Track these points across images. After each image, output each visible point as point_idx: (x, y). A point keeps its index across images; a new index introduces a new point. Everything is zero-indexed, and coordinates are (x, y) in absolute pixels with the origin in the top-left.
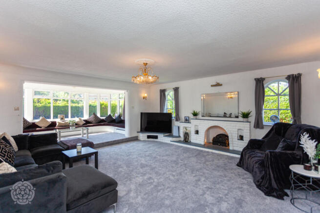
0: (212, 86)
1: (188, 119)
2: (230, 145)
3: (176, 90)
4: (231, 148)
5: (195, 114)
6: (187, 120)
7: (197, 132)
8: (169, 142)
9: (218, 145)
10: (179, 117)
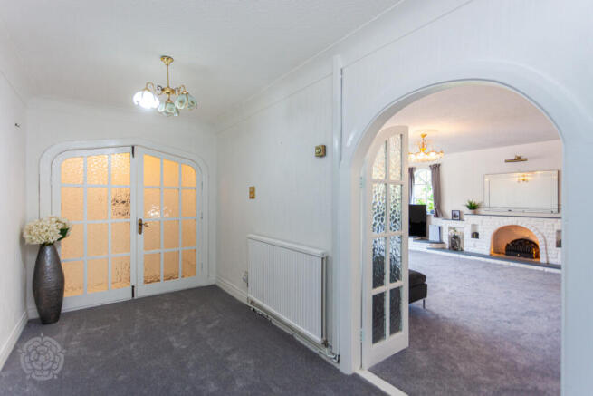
0: (506, 161)
1: (458, 214)
2: (541, 256)
3: (436, 169)
4: (543, 259)
5: (473, 207)
6: (457, 216)
7: (475, 235)
8: (425, 250)
9: (516, 255)
10: (440, 211)
